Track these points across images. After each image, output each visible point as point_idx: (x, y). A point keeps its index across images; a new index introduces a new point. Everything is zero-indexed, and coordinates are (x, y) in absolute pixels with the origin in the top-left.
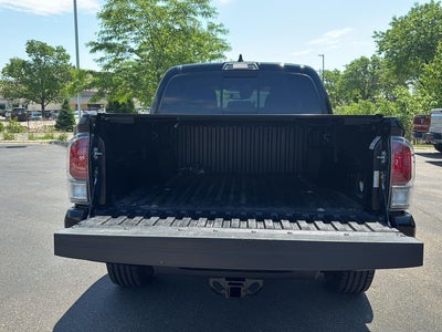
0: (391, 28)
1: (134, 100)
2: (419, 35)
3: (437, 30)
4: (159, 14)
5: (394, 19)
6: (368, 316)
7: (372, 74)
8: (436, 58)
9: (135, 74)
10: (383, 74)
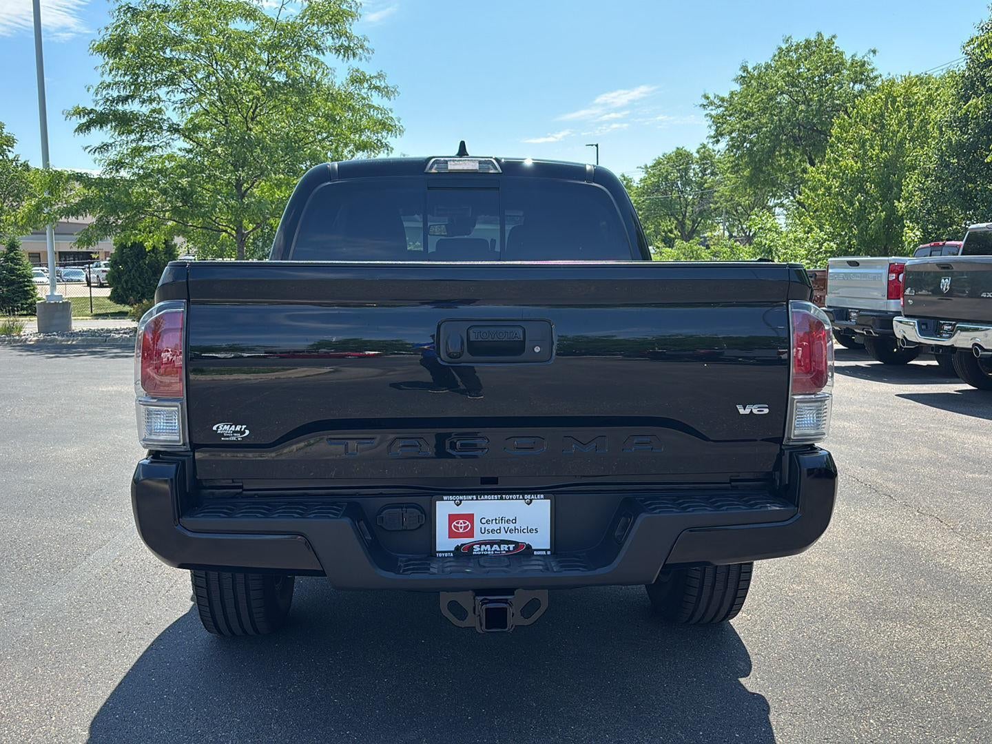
0: (737, 87)
1: (178, 240)
2: (795, 104)
3: (831, 96)
4: (239, 48)
5: (745, 69)
6: (742, 665)
7: (700, 185)
8: (829, 154)
9: (184, 182)
10: (724, 186)
